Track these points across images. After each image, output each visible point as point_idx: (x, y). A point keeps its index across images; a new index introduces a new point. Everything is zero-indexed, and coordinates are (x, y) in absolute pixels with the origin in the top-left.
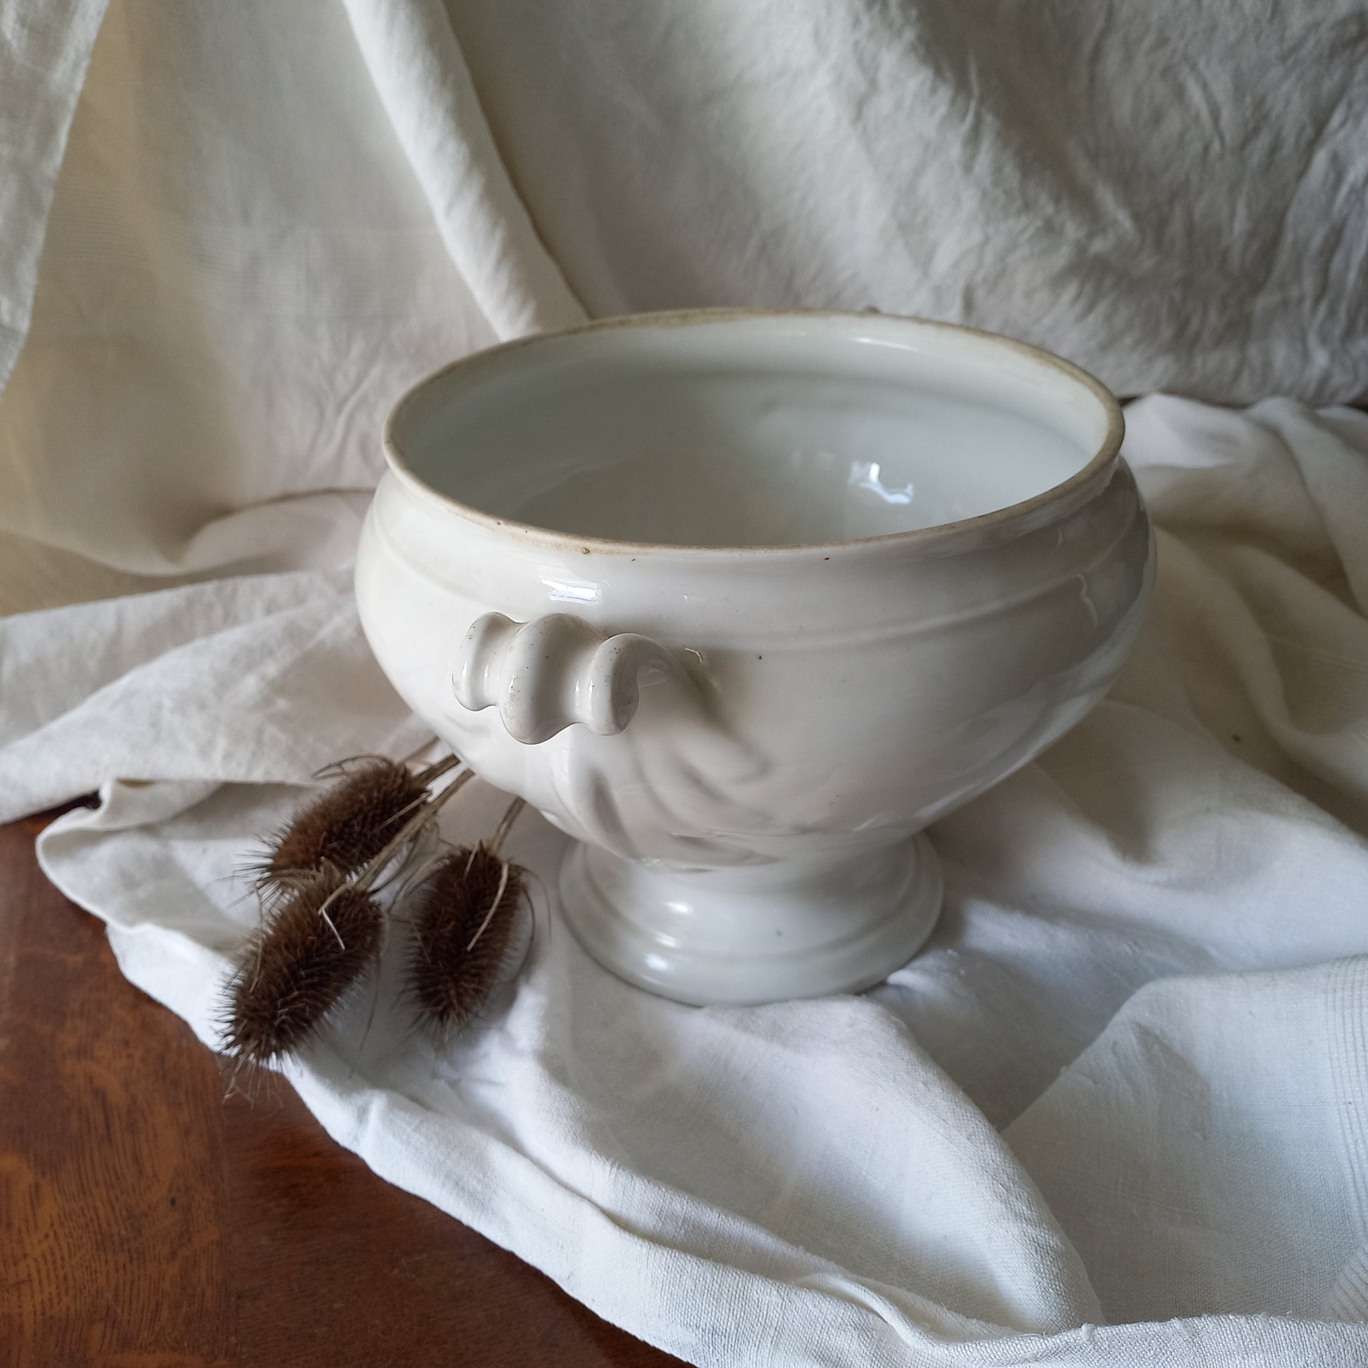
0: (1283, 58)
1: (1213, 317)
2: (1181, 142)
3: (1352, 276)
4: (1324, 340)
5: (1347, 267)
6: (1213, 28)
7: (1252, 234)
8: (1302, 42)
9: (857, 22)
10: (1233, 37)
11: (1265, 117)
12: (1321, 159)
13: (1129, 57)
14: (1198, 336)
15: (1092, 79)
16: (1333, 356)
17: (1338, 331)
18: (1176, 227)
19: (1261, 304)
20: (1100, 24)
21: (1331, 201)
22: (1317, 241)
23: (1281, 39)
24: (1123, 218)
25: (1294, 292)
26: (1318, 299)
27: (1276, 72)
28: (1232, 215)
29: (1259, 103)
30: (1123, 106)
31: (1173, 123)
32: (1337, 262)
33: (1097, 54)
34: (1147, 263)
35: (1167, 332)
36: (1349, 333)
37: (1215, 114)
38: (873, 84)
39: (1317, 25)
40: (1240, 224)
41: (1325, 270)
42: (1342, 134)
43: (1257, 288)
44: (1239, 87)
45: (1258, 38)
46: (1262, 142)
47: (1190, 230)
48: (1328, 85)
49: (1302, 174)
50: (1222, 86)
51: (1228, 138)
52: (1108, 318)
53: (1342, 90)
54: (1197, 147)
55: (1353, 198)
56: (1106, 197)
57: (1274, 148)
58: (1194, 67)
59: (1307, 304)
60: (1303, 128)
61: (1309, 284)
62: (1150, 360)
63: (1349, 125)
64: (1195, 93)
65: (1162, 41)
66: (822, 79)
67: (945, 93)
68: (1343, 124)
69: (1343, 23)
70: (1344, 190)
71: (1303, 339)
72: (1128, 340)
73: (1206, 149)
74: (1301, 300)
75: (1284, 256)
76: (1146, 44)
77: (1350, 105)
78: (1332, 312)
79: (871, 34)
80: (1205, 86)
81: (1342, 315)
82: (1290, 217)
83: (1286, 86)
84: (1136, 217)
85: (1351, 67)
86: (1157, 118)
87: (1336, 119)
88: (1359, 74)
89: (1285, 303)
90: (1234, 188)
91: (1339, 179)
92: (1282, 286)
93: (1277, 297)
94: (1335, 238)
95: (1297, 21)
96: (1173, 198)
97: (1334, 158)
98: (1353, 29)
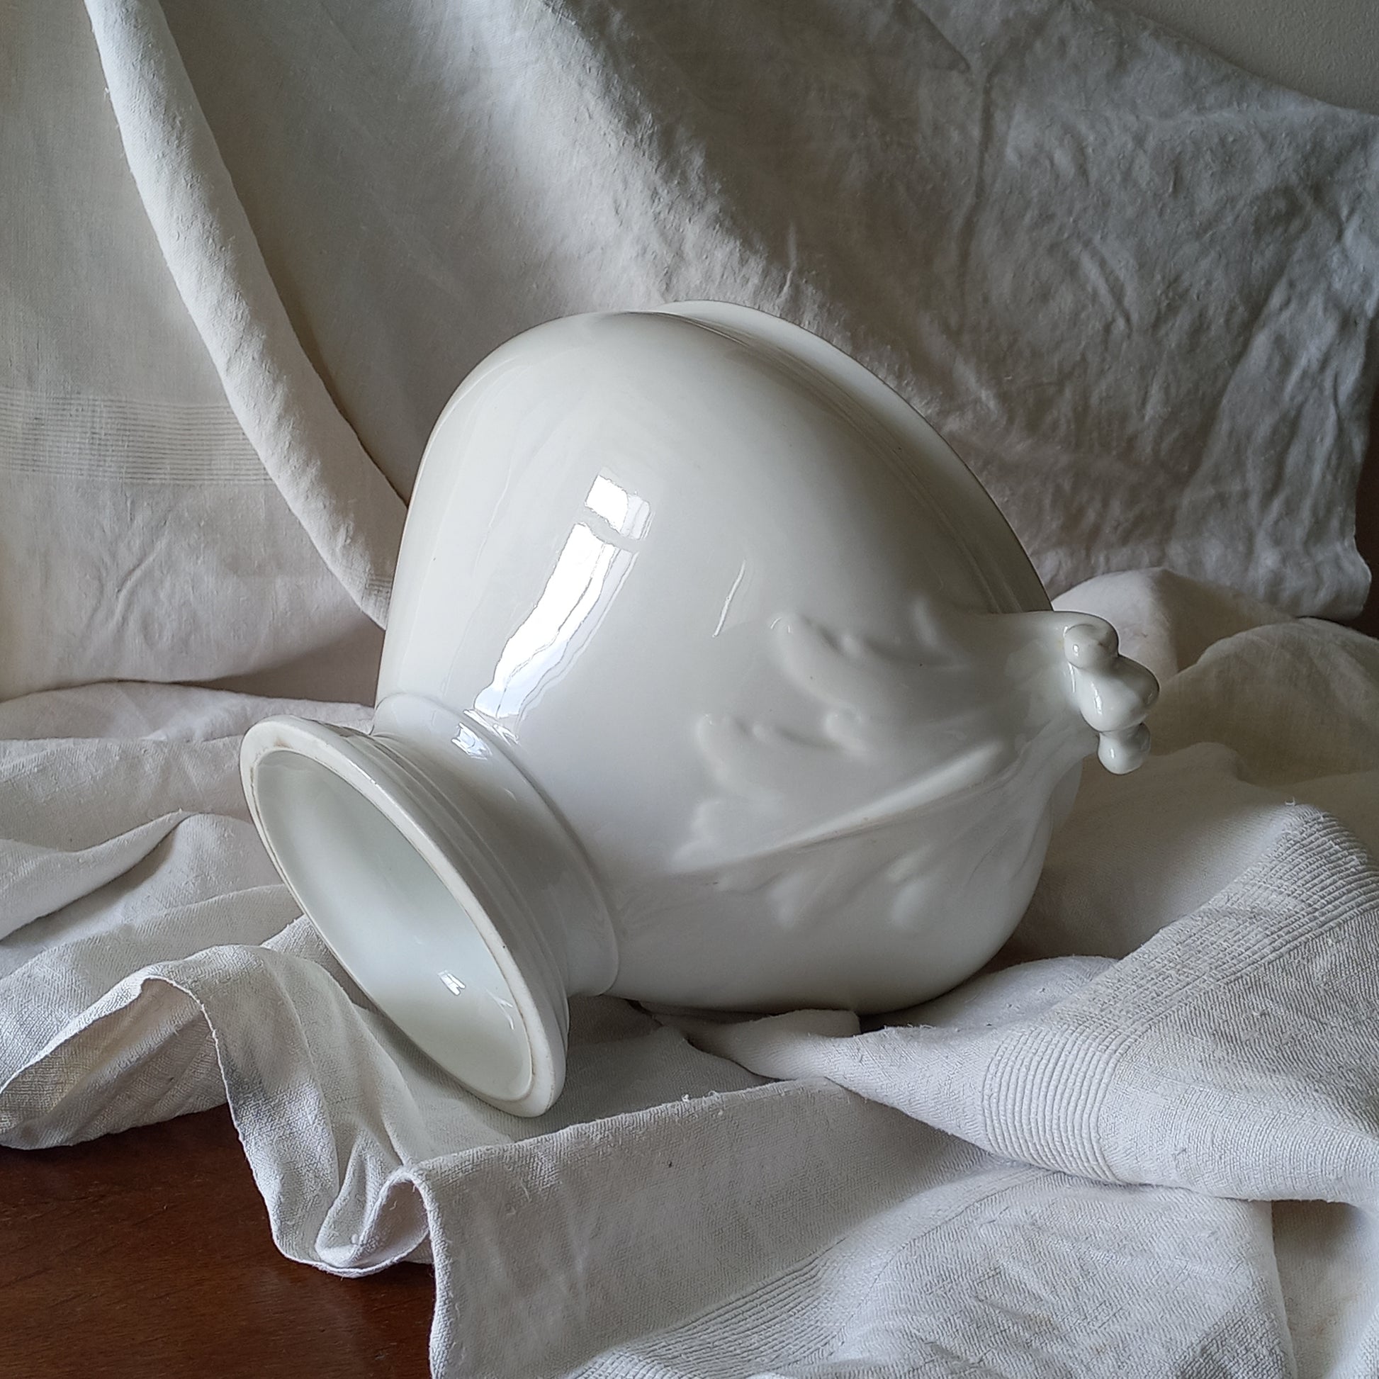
0: (1199, 233)
1: (1116, 508)
2: (1075, 319)
3: (1317, 470)
4: (1277, 541)
5: (1309, 459)
6: (1106, 204)
7: (1170, 419)
8: (1217, 217)
10: (1130, 212)
11: (1184, 295)
12: (1261, 342)
13: (1008, 234)
14: (1096, 531)
15: (964, 256)
16: (1286, 558)
17: (1300, 533)
18: (1062, 410)
19: (1188, 498)
20: (969, 200)
21: (1280, 388)
22: (1263, 431)
23: (1191, 214)
24: (988, 398)
25: (1236, 487)
26: (1268, 497)
27: (1190, 249)
28: (1143, 401)
29: (1173, 282)
30: (1002, 284)
31: (1065, 299)
32: (1295, 455)
33: (969, 229)
34: (1018, 446)
36: (1316, 534)
37: (1117, 293)
38: (679, 256)
39: (1232, 200)
40: (1154, 408)
41: (1278, 464)
42: (1286, 315)
43: (1181, 481)
44: (1144, 267)
45: (1161, 214)
46: (1182, 322)
47: (1082, 414)
48: (1259, 264)
49: (1238, 357)
50: (1123, 264)
51: (1135, 317)
53: (1278, 270)
54: (1096, 325)
55: (1308, 384)
56: (968, 375)
57: (1199, 328)
58: (1087, 244)
59: (1254, 502)
60: (1232, 309)
61: (1255, 478)
63: (1293, 306)
64: (1090, 269)
65: (1046, 217)
68: (1287, 303)
70: (1295, 375)
71: (1249, 540)
73: (1108, 328)
74: (1245, 495)
75: (1218, 445)
76: (1027, 219)
77: (1292, 285)
78: (1290, 509)
80: (1103, 264)
81: (1305, 514)
82: (1225, 404)
83: (1205, 264)
84: (1003, 396)
85: (1288, 243)
86: (1045, 295)
87: (1276, 300)
88: (1299, 251)
89: (1222, 499)
90: (1145, 371)
91: (1287, 363)
92: (1216, 479)
93: (1211, 491)
94: (1289, 428)
95: (1206, 197)
96: (1060, 384)
97: (1279, 341)
98: (1280, 204)
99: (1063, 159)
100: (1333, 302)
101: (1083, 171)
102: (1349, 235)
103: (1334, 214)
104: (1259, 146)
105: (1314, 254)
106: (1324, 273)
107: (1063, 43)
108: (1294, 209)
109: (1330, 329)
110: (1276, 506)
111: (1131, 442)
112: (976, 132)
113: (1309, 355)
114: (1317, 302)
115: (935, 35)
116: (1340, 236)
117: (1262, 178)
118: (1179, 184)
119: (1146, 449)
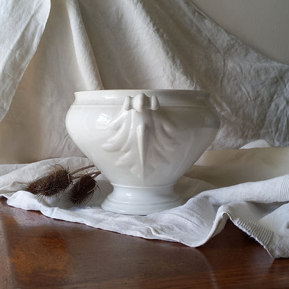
0: (262, 84)
1: (250, 132)
2: (241, 97)
3: (284, 128)
4: (278, 141)
5: (283, 126)
6: (246, 77)
7: (259, 117)
8: (265, 81)
9: (171, 67)
10: (250, 79)
11: (260, 95)
12: (273, 104)
13: (229, 82)
14: (247, 136)
15: (221, 85)
16: (280, 143)
17: (282, 139)
18: (241, 113)
19: (262, 131)
20: (222, 75)
21: (277, 113)
22: (274, 120)
23: (260, 80)
24: (228, 109)
25: (270, 130)
27: (260, 87)
28: (254, 113)
29: (258, 92)
30: (228, 90)
31: (239, 94)
32: (280, 125)
33: (222, 81)
34: (234, 119)
36: (285, 140)
37: (248, 93)
38: (175, 78)
39: (267, 79)
40: (256, 114)
41: (277, 126)
42: (277, 100)
43: (261, 128)
44: (253, 89)
45: (255, 80)
46: (260, 99)
47: (244, 114)
48: (272, 90)
49: (269, 107)
50: (249, 89)
51: (252, 98)
52: (227, 129)
53: (275, 92)
54: (245, 99)
55: (281, 112)
56: (225, 105)
57: (263, 101)
58: (243, 84)
59: (274, 133)
60: (268, 98)
61: (273, 129)
62: (237, 139)
63: (278, 98)
64: (243, 89)
65: (235, 79)
66: (165, 78)
67: (189, 81)
69: (273, 78)
70: (279, 110)
71: (273, 140)
72: (232, 134)
73: (247, 99)
74: (272, 132)
75: (267, 123)
76: (232, 79)
77: (278, 95)
78: (280, 135)
79: (174, 70)
80: (245, 88)
81: (282, 136)
82: (268, 115)
83: (263, 89)
84: (231, 109)
85: (277, 87)
86: (236, 93)
87: (275, 97)
88: (279, 89)
89: (268, 132)
90: (254, 107)
91: (278, 108)
92: (267, 129)
93: (266, 131)
94: (279, 120)
95: (263, 78)
96: (240, 108)
97: (276, 104)
98: (276, 80)
99: (238, 69)
100: (285, 98)
101: (242, 71)
102: (287, 87)
103: (284, 82)
104: (271, 69)
105: (281, 89)
106: (283, 93)
107: (237, 50)
108: (278, 81)
109: (285, 103)
110: (277, 134)
111: (252, 120)
112: (223, 63)
113: (281, 107)
115: (215, 46)
116: (285, 87)
117: (272, 75)
118: (258, 75)
119: (255, 121)
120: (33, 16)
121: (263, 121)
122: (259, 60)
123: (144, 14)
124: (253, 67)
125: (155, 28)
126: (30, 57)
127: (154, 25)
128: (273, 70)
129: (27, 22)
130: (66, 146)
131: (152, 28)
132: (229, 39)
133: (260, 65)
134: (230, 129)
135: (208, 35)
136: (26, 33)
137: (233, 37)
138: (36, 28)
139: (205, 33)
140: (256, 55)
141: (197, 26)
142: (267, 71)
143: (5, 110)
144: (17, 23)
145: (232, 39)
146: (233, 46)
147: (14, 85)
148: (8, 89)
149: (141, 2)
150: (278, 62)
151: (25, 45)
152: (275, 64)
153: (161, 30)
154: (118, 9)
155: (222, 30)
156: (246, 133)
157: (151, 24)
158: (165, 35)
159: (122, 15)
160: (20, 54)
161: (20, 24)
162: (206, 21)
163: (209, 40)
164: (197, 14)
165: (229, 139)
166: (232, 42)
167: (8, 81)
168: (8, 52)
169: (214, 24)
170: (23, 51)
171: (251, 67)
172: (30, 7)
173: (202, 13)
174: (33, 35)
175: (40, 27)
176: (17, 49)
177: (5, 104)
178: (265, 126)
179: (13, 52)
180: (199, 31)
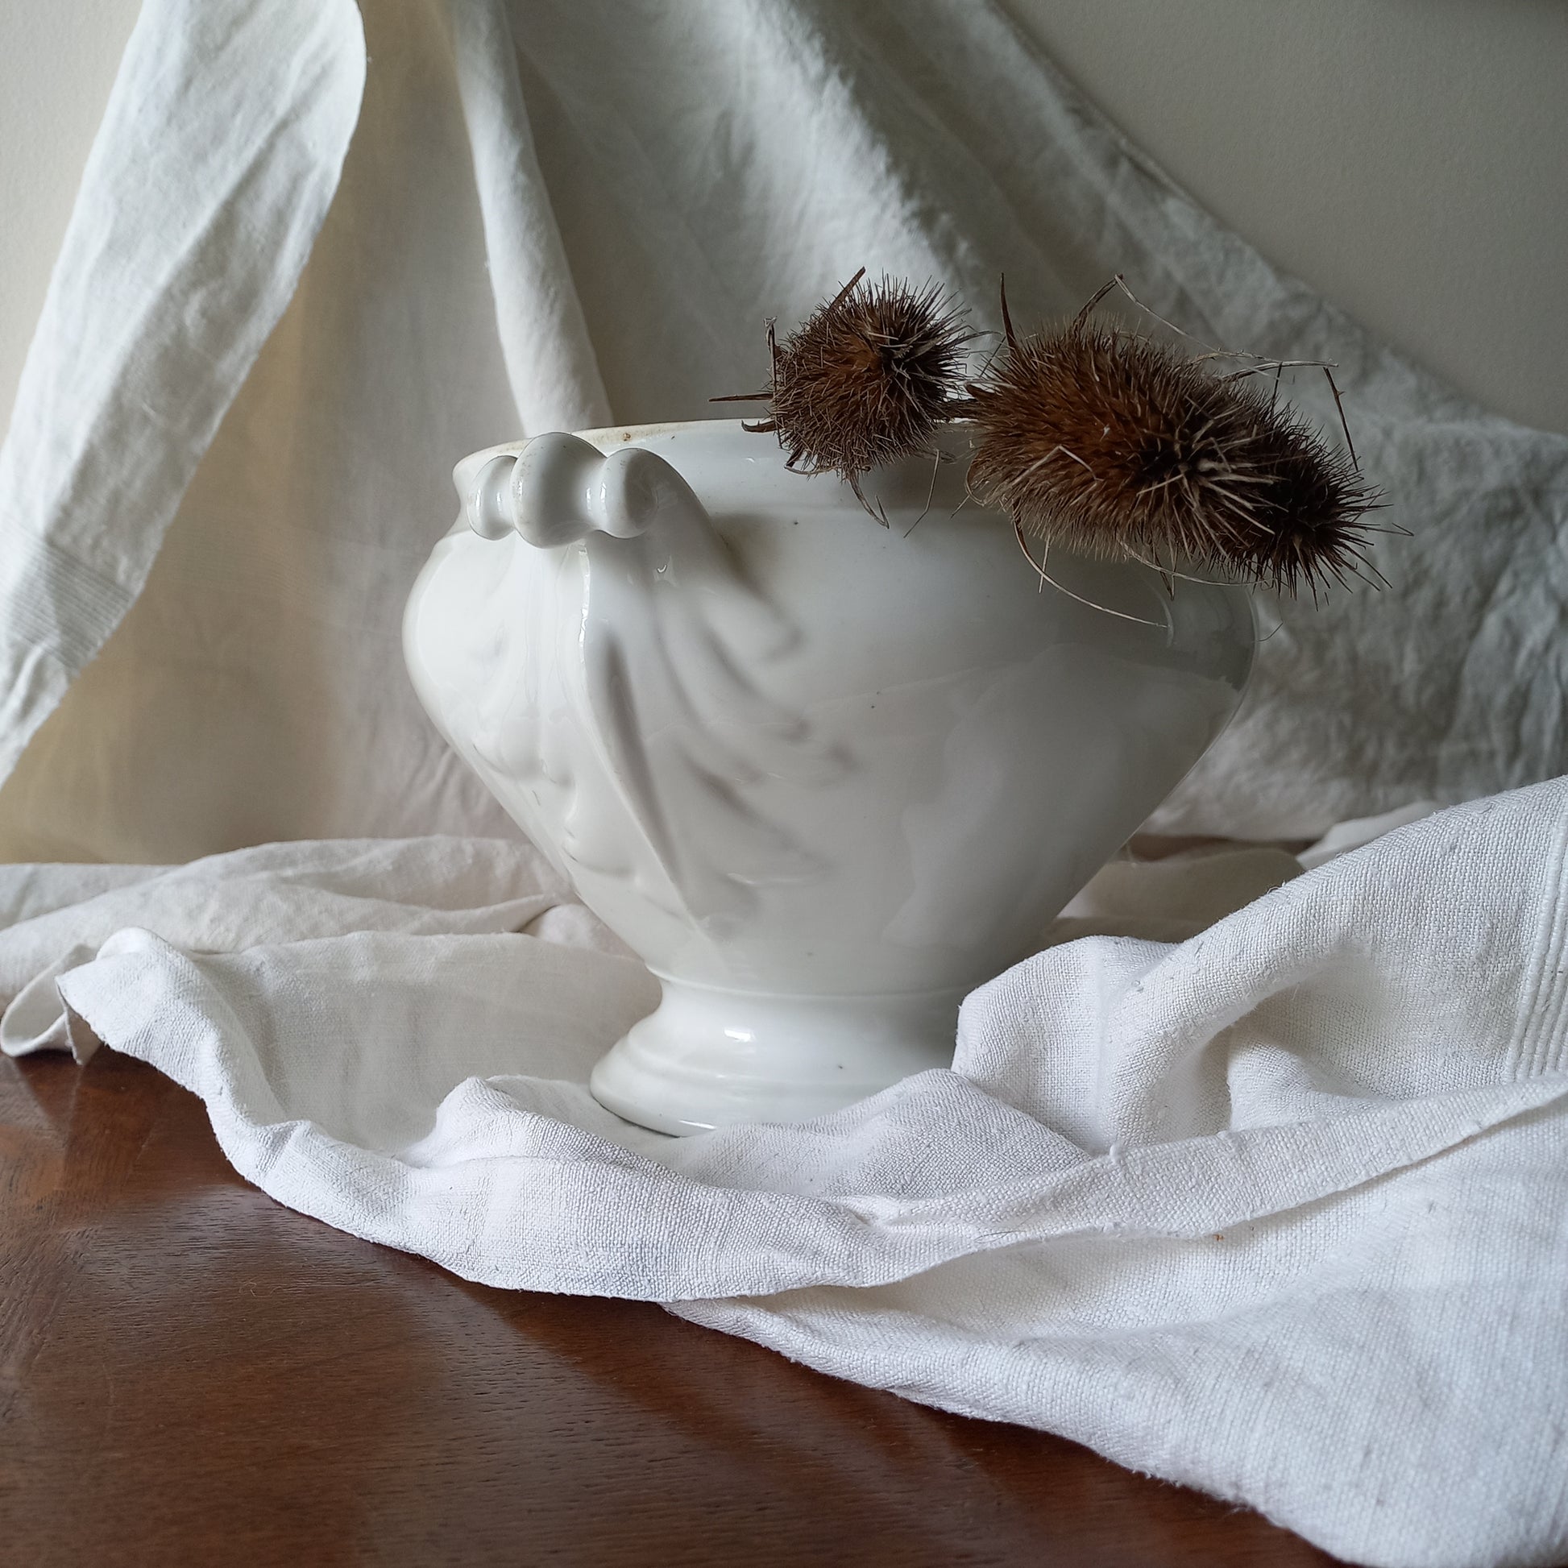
0: (1438, 520)
1: (1390, 749)
3: (1548, 741)
5: (1540, 732)
7: (1425, 677)
8: (1454, 507)
11: (1426, 572)
12: (1492, 623)
14: (1374, 767)
18: (1338, 649)
19: (1446, 751)
21: (1511, 664)
22: (1501, 698)
23: (1432, 502)
25: (1483, 746)
26: (1513, 756)
27: (1430, 533)
28: (1401, 657)
29: (1417, 560)
32: (1528, 725)
34: (1308, 677)
35: (1339, 753)
39: (1465, 494)
40: (1411, 665)
41: (1515, 728)
42: (1512, 601)
43: (1440, 733)
45: (1407, 498)
46: (1424, 597)
47: (1353, 658)
48: (1492, 550)
49: (1475, 631)
52: (1270, 726)
53: (1505, 560)
55: (1535, 662)
57: (1440, 603)
59: (1500, 762)
60: (1467, 590)
61: (1498, 740)
62: (1323, 781)
63: (1518, 593)
68: (1511, 592)
69: (1496, 494)
70: (1523, 654)
72: (1295, 755)
74: (1492, 755)
75: (1466, 708)
77: (1516, 575)
82: (1467, 671)
83: (1444, 547)
84: (1292, 631)
85: (1512, 539)
87: (1503, 586)
88: (1521, 546)
89: (1473, 754)
90: (1399, 633)
91: (1516, 644)
92: (1467, 736)
93: (1463, 747)
94: (1520, 702)
95: (1446, 487)
96: (1333, 629)
97: (1507, 623)
98: (1506, 503)
100: (1551, 594)
102: (1562, 539)
103: (1548, 517)
104: (1487, 452)
105: (1534, 551)
106: (1540, 569)
107: (1317, 349)
108: (1516, 511)
109: (1552, 616)
110: (1519, 768)
111: (1396, 691)
113: (1534, 637)
114: (1538, 593)
115: (1209, 330)
116: (1554, 538)
117: (1492, 478)
118: (1422, 475)
119: (1409, 697)
120: (283, 126)
121: (1449, 695)
122: (1423, 404)
123: (857, 134)
124: (1398, 436)
125: (913, 205)
126: (258, 329)
127: (908, 190)
128: (1497, 453)
129: (250, 154)
130: (452, 790)
131: (895, 205)
132: (1279, 294)
133: (1431, 429)
134: (1285, 726)
135: (1179, 276)
136: (242, 206)
137: (1303, 287)
138: (296, 182)
139: (1164, 262)
140: (1411, 381)
141: (1121, 226)
142: (1465, 458)
143: (123, 593)
144: (201, 157)
145: (1297, 298)
146: (1298, 332)
147: (171, 469)
148: (138, 484)
149: (843, 77)
150: (1517, 419)
151: (237, 270)
152: (1504, 429)
153: (944, 218)
154: (726, 118)
155: (1249, 252)
156: (1370, 752)
157: (893, 187)
158: (963, 247)
159: (749, 149)
160: (204, 313)
161: (215, 161)
162: (1172, 206)
163: (1183, 302)
164: (1124, 167)
165: (1278, 778)
166: (1297, 313)
167: (138, 442)
168: (145, 299)
169: (1208, 221)
170: (225, 298)
171: (1387, 433)
172: (274, 82)
173: (1151, 165)
174: (281, 219)
175: (313, 178)
176: (195, 284)
177: (124, 563)
178: (1459, 722)
179: (172, 298)
180: (1134, 253)
